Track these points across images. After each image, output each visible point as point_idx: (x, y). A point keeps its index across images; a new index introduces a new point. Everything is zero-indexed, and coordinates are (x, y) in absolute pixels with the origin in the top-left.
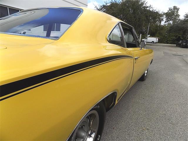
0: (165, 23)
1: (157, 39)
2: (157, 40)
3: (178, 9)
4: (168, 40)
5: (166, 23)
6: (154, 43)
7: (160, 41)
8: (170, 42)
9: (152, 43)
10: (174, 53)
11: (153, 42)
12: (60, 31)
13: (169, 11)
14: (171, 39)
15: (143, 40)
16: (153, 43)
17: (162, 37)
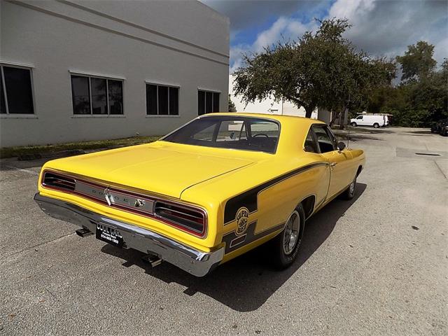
0: (402, 80)
1: (386, 118)
2: (387, 120)
3: (430, 49)
4: (412, 120)
5: (405, 80)
6: (379, 127)
7: (393, 122)
8: (417, 123)
9: (373, 126)
10: (422, 149)
11: (377, 124)
12: (177, 114)
13: (409, 52)
14: (420, 115)
15: (352, 120)
16: (376, 126)
17: (398, 112)
